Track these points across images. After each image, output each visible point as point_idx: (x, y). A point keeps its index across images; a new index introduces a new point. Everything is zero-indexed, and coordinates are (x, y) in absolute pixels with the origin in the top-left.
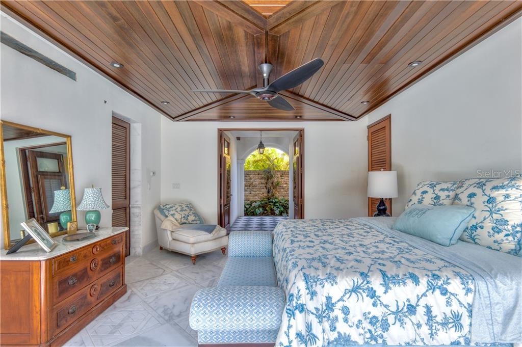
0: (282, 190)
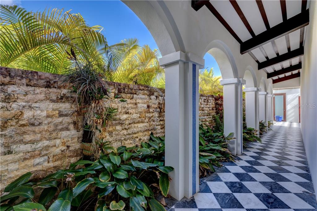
0: (119, 127)
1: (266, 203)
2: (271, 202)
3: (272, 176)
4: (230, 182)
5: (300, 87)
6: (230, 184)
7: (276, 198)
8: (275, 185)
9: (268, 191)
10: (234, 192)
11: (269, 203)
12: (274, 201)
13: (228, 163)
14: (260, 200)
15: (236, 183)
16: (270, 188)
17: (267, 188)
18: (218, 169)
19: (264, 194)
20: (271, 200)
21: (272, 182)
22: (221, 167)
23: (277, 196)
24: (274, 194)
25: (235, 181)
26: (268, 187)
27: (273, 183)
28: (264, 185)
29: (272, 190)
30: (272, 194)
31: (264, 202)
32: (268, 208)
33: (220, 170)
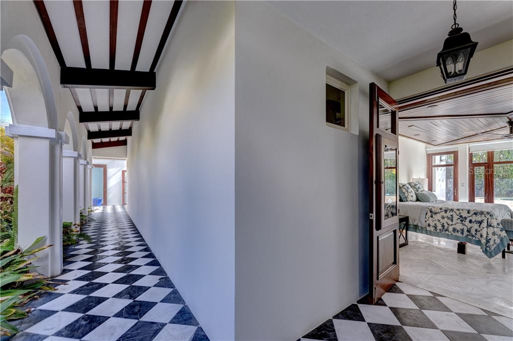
1: (133, 316)
2: (138, 311)
3: (124, 281)
4: (66, 327)
5: (126, 159)
6: (68, 331)
7: (140, 303)
8: (131, 289)
9: (128, 302)
10: (84, 336)
11: (136, 314)
12: (140, 307)
13: (40, 300)
14: (125, 318)
15: (77, 321)
16: (129, 295)
17: (125, 298)
18: (22, 323)
19: (126, 307)
20: (136, 309)
21: (127, 288)
22: (29, 314)
23: (140, 300)
24: (136, 299)
25: (75, 319)
26: (126, 296)
27: (129, 289)
28: (121, 297)
29: (132, 297)
30: (134, 301)
31: (131, 317)
32: (138, 319)
33: (30, 322)
